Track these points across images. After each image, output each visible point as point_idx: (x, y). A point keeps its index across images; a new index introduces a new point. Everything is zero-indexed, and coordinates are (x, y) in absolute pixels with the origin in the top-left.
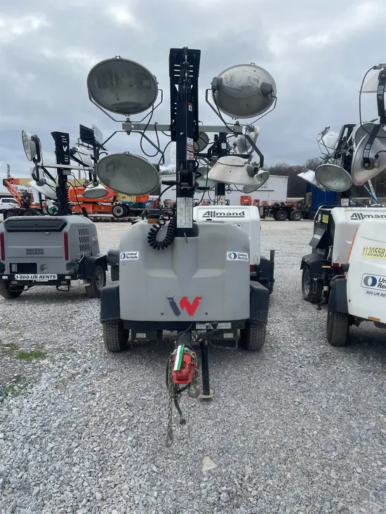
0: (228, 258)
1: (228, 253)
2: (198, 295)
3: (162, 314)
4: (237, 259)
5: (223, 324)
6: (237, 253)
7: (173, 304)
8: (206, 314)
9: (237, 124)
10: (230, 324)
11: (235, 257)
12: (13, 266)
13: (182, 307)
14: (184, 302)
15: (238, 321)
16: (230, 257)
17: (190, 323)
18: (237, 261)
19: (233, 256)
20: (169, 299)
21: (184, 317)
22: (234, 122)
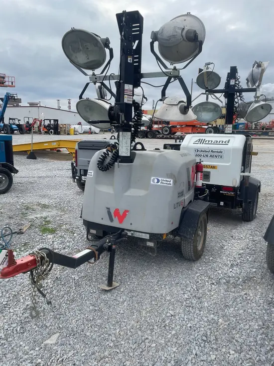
0: (152, 183)
1: (152, 178)
2: (127, 209)
3: (102, 219)
4: (159, 183)
5: (144, 234)
6: (160, 179)
7: (109, 213)
8: (131, 224)
9: (175, 69)
10: (148, 235)
11: (158, 181)
12: (82, 171)
13: (115, 216)
14: (117, 212)
15: (156, 234)
16: (153, 181)
17: (119, 229)
18: (159, 185)
19: (156, 181)
20: (107, 208)
21: (116, 224)
22: (172, 67)
